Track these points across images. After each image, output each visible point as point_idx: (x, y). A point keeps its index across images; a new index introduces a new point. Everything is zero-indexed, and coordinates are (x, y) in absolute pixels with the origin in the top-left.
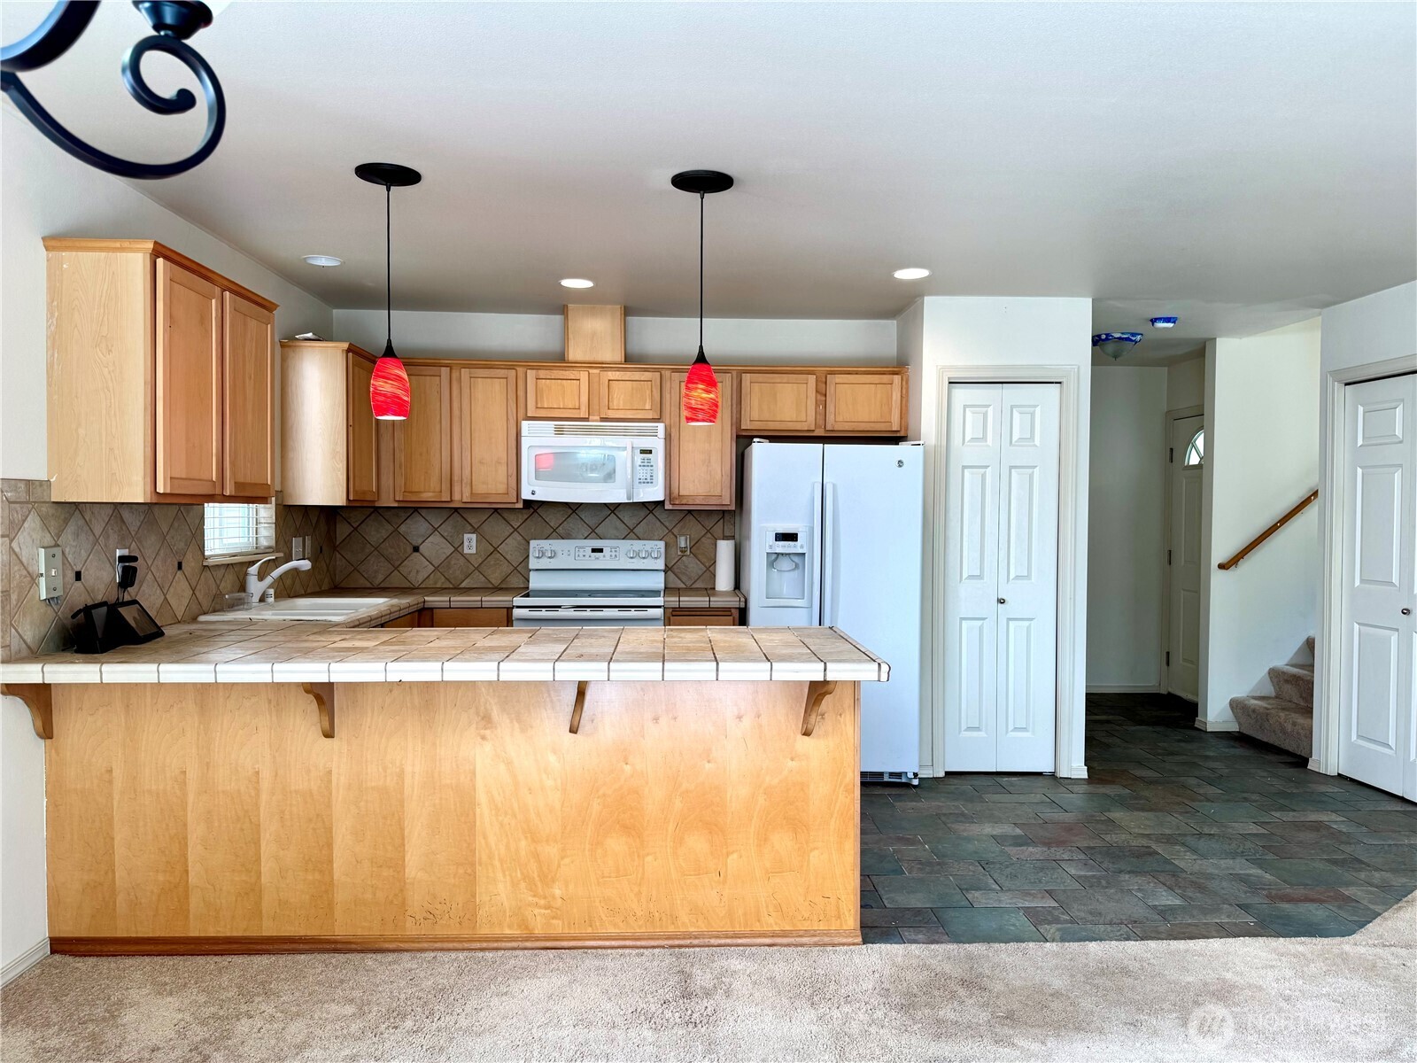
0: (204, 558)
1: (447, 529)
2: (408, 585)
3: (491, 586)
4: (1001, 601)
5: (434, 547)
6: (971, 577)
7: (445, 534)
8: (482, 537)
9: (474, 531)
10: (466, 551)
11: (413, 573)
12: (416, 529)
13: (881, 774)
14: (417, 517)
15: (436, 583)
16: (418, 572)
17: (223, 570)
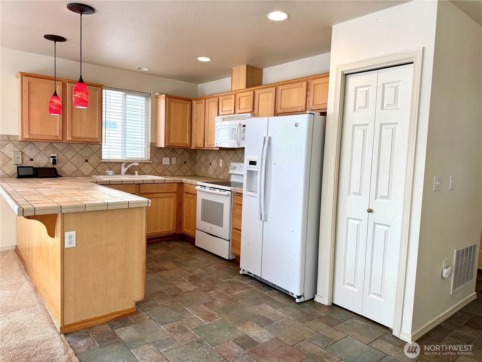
0: (101, 159)
1: (217, 158)
2: (208, 176)
3: (225, 179)
4: (370, 211)
5: (214, 163)
6: (354, 193)
7: (216, 159)
8: (224, 161)
9: (222, 159)
10: (220, 166)
11: (210, 173)
12: (211, 157)
13: (288, 292)
14: (211, 154)
15: (214, 177)
16: (211, 172)
17: (113, 164)
